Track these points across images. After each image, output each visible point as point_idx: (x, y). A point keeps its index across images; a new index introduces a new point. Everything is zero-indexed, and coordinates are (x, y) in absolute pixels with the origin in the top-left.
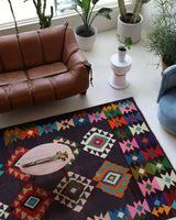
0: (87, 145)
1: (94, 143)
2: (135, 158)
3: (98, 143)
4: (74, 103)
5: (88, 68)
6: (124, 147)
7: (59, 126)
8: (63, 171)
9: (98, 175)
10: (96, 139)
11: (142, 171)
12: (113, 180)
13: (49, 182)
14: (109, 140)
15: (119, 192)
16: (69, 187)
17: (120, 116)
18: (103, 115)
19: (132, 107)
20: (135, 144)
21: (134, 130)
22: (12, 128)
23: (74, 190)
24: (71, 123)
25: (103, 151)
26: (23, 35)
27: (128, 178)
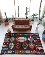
0: (29, 39)
1: (30, 39)
2: (36, 43)
4: (28, 32)
5: (32, 26)
6: (35, 41)
7: (25, 35)
8: (24, 42)
10: (31, 38)
11: (37, 46)
12: (32, 46)
14: (33, 39)
15: (32, 48)
16: (24, 45)
17: (35, 35)
18: (33, 35)
20: (37, 41)
21: (37, 38)
22: (18, 33)
23: (25, 46)
24: (27, 35)
25: (31, 40)
26: (23, 19)
27: (34, 46)
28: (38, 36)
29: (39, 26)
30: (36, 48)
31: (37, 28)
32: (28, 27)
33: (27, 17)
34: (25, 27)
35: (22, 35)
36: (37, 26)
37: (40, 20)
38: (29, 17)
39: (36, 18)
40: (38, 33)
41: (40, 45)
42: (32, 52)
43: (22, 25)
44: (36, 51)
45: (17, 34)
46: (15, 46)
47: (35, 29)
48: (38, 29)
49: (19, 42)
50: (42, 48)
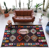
0: (31, 31)
1: (32, 31)
2: (39, 35)
3: (33, 31)
6: (38, 33)
7: (27, 27)
8: (26, 34)
9: (32, 37)
11: (40, 38)
12: (34, 38)
13: (23, 35)
14: (35, 31)
15: (35, 40)
17: (38, 28)
18: (35, 27)
19: (41, 27)
20: (40, 33)
21: (40, 31)
23: (27, 38)
24: (29, 27)
25: (34, 33)
27: (37, 38)
28: (41, 28)
29: (42, 17)
30: (39, 41)
31: (40, 20)
32: (30, 19)
33: (30, 7)
34: (27, 19)
35: (24, 27)
36: (40, 17)
37: (44, 11)
38: (31, 8)
39: (40, 8)
40: (41, 25)
41: (43, 38)
42: (34, 44)
43: (24, 16)
44: (39, 44)
45: (18, 26)
46: (16, 38)
47: (39, 20)
48: (42, 21)
49: (21, 34)
50: (45, 40)
